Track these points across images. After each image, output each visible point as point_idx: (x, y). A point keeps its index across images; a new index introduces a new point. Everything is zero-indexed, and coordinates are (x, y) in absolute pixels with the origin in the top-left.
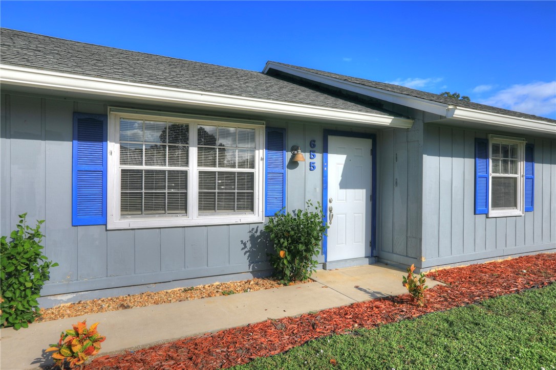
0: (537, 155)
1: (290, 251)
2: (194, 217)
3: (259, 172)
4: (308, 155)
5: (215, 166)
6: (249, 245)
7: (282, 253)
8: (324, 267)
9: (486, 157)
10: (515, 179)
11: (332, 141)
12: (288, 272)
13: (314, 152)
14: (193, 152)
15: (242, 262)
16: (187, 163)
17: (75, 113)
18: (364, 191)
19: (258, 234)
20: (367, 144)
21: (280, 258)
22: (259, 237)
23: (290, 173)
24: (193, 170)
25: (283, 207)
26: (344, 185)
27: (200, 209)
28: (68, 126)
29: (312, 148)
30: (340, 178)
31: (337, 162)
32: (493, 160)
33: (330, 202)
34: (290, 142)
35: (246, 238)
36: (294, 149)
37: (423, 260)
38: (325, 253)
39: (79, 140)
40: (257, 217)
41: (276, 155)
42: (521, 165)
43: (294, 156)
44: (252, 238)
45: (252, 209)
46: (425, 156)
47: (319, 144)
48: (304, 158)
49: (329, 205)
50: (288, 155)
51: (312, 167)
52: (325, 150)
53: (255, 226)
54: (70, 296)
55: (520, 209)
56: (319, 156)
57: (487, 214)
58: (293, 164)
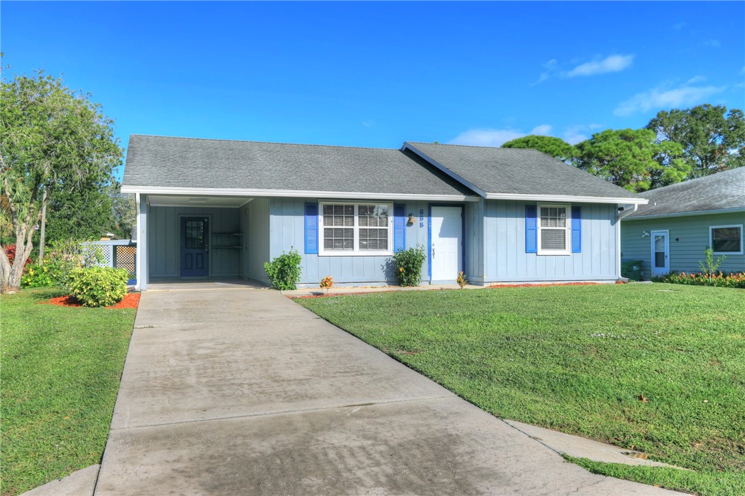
0: (583, 213)
1: (405, 269)
2: (357, 251)
3: (390, 228)
4: (418, 218)
5: (367, 225)
6: (385, 268)
7: (401, 269)
8: (430, 284)
9: (535, 216)
10: (565, 230)
11: (434, 209)
12: (405, 280)
13: (422, 216)
14: (356, 218)
15: (382, 276)
16: (353, 225)
17: (306, 203)
18: (457, 239)
19: (390, 262)
20: (459, 210)
21: (400, 273)
22: (390, 264)
23: (408, 229)
24: (357, 228)
25: (404, 247)
26: (442, 235)
27: (360, 248)
28: (302, 209)
29: (421, 214)
30: (440, 231)
31: (437, 222)
32: (542, 219)
33: (434, 245)
34: (408, 211)
35: (384, 263)
36: (410, 215)
37: (485, 277)
38: (430, 274)
39: (308, 215)
40: (389, 252)
41: (400, 219)
42: (569, 221)
43: (410, 219)
44: (387, 264)
45: (387, 248)
46: (485, 218)
47: (426, 212)
48: (416, 220)
49: (432, 247)
50: (407, 219)
51: (421, 225)
52: (430, 215)
53: (387, 257)
55: (568, 250)
56: (425, 219)
57: (536, 253)
58: (410, 224)
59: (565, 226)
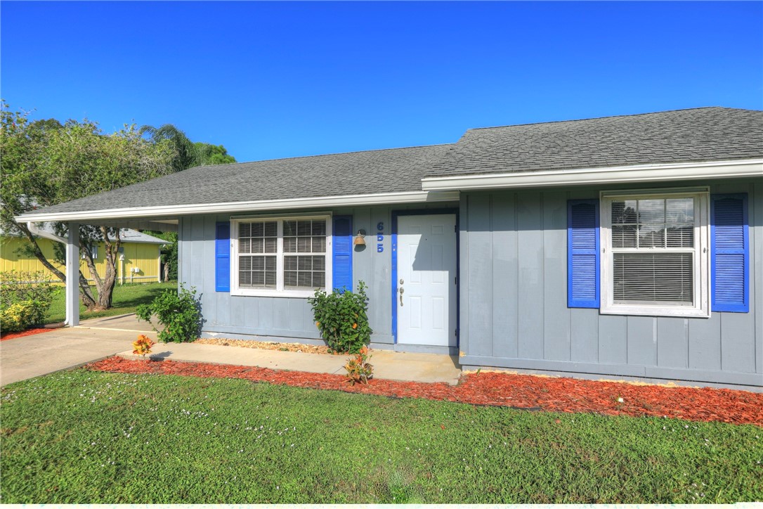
2: (280, 290)
3: (328, 255)
4: (375, 237)
5: (295, 251)
10: (690, 255)
11: (402, 221)
13: (382, 234)
14: (280, 241)
16: (276, 251)
17: (217, 222)
18: (447, 273)
20: (451, 220)
23: (356, 255)
24: (280, 255)
26: (418, 266)
27: (285, 285)
29: (380, 231)
30: (414, 259)
31: (409, 243)
33: (402, 283)
34: (357, 225)
36: (362, 233)
37: (461, 354)
39: (219, 238)
41: (341, 239)
42: (704, 232)
43: (361, 239)
45: (323, 286)
46: (462, 233)
47: (387, 225)
48: (371, 241)
49: (399, 286)
50: (355, 239)
51: (380, 248)
52: (395, 231)
54: (216, 334)
55: (700, 305)
56: (387, 239)
57: (599, 309)
58: (361, 247)
59: (692, 245)
